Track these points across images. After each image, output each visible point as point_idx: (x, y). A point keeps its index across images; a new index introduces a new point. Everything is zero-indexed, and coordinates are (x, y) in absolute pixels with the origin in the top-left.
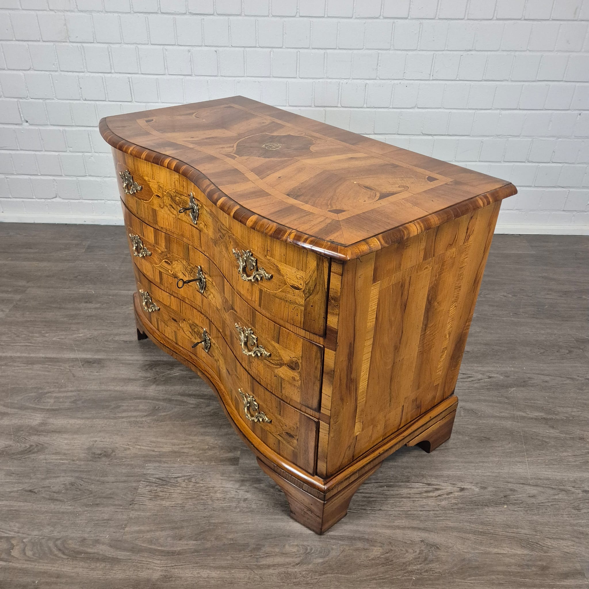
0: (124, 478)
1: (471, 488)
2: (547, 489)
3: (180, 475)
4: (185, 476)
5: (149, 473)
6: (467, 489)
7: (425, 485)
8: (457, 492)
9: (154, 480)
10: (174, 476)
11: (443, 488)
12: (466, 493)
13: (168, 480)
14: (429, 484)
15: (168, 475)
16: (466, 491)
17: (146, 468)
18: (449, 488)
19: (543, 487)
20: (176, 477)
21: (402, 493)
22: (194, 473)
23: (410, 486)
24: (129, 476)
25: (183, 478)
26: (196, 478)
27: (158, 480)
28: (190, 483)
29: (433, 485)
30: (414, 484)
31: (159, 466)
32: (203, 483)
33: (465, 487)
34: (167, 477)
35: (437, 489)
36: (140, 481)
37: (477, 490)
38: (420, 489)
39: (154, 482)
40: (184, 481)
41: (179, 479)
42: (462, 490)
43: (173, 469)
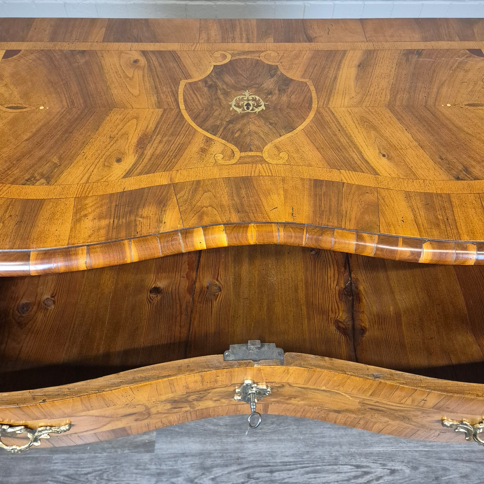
0: (29, 477)
1: (401, 470)
2: (480, 465)
3: (90, 470)
4: (95, 471)
5: (56, 469)
6: (398, 470)
7: (353, 467)
8: (387, 475)
9: (62, 478)
10: (83, 472)
11: (373, 470)
12: (397, 477)
13: (77, 477)
14: (358, 467)
15: (78, 471)
16: (396, 474)
17: (53, 462)
18: (379, 471)
19: (476, 462)
20: (86, 472)
21: (329, 481)
22: (106, 467)
23: (338, 471)
24: (35, 475)
25: (94, 474)
26: (108, 473)
27: (66, 479)
28: (102, 481)
29: (362, 467)
30: (343, 466)
31: (68, 459)
32: (116, 479)
33: (396, 468)
34: (76, 474)
35: (367, 473)
36: (47, 481)
37: (408, 471)
38: (349, 474)
39: (62, 481)
40: (95, 479)
41: (89, 475)
42: (393, 472)
43: (83, 461)
